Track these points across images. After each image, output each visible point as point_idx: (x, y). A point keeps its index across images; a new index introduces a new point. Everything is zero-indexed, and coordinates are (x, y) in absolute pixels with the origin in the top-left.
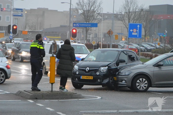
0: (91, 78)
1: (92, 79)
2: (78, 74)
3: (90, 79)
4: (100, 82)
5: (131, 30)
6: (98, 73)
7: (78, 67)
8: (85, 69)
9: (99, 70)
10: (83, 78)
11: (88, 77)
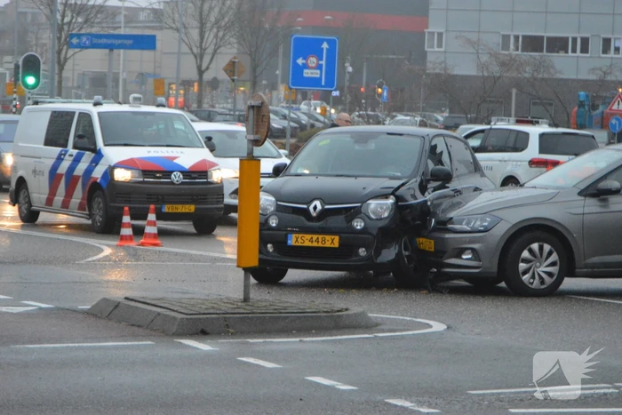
0: (332, 241)
1: (336, 245)
2: (278, 225)
3: (328, 245)
4: (368, 258)
5: (300, 61)
6: (358, 224)
7: (273, 199)
8: (305, 206)
9: (363, 210)
10: (297, 244)
11: (320, 240)
